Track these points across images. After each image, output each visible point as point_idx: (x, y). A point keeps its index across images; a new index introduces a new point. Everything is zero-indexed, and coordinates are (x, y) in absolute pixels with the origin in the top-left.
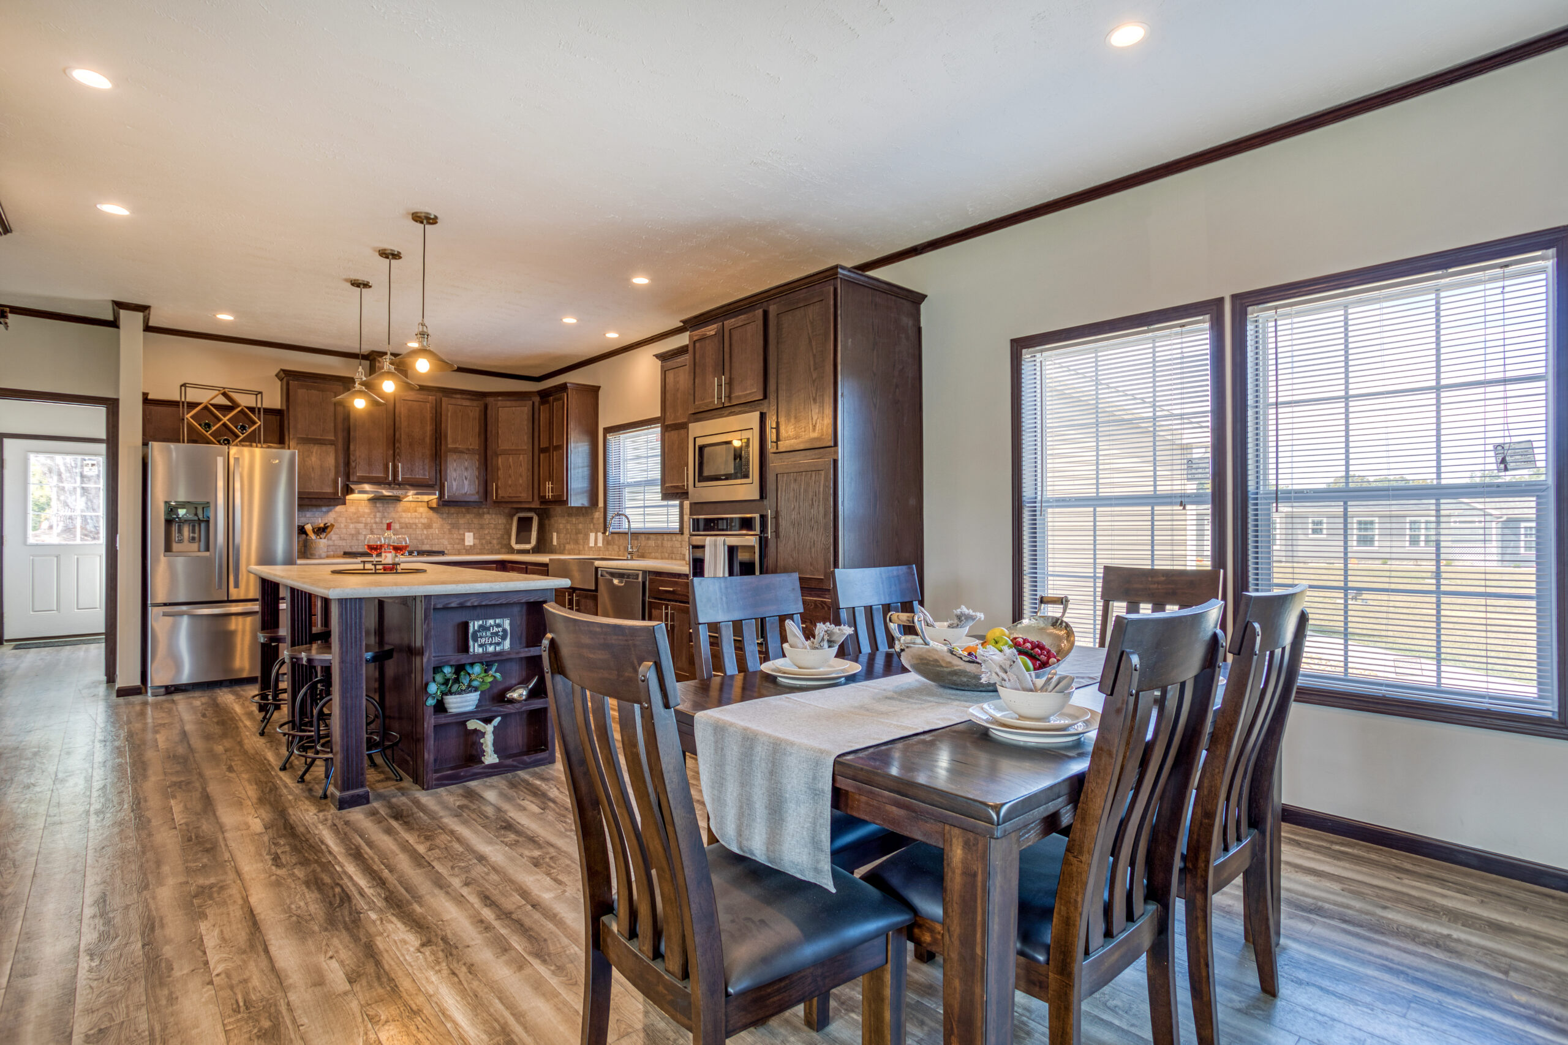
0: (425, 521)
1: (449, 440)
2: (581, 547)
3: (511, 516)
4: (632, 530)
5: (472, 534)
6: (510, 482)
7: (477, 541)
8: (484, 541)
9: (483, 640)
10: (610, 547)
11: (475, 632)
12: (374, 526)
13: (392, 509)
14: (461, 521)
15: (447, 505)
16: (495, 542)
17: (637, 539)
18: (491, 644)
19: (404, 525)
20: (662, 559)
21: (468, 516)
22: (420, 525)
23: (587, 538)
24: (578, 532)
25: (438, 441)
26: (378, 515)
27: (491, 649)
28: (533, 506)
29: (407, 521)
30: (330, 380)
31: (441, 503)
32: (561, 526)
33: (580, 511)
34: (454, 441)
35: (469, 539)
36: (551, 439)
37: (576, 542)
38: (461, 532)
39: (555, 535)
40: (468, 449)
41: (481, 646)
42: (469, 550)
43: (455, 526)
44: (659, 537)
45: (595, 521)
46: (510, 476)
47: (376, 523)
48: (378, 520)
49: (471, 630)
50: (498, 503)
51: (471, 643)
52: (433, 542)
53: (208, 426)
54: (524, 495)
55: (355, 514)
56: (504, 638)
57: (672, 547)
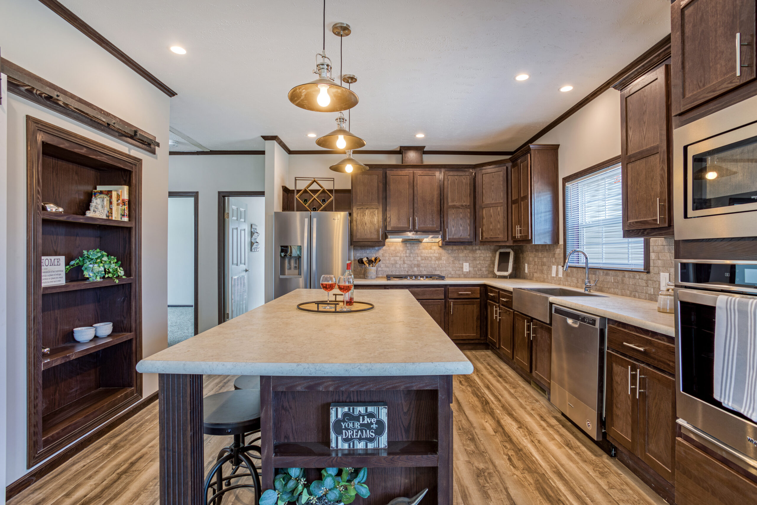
0: (437, 255)
1: (449, 200)
2: (545, 276)
3: (495, 251)
4: (590, 265)
5: (468, 264)
6: (491, 227)
7: (471, 269)
8: (476, 269)
9: (349, 433)
10: (569, 279)
11: (338, 422)
12: (406, 258)
13: (416, 247)
14: (461, 255)
15: (447, 244)
16: (484, 269)
17: (595, 274)
18: (360, 439)
19: (423, 258)
20: (623, 295)
21: (465, 252)
22: (434, 258)
23: (550, 269)
24: (543, 264)
25: (442, 201)
26: (408, 251)
27: (360, 446)
28: (508, 244)
29: (425, 255)
30: (375, 168)
31: (444, 243)
32: (531, 259)
33: (544, 248)
34: (453, 201)
35: (466, 267)
36: (519, 192)
37: (542, 272)
38: (461, 262)
39: (526, 265)
40: (462, 206)
41: (346, 440)
42: (466, 276)
43: (456, 259)
44: (619, 273)
45: (556, 256)
46: (491, 223)
47: (406, 257)
48: (407, 255)
49: (333, 418)
50: (484, 242)
51: (333, 436)
52: (442, 269)
53: (306, 201)
54: (501, 236)
55: (394, 251)
56: (379, 432)
57: (635, 285)
